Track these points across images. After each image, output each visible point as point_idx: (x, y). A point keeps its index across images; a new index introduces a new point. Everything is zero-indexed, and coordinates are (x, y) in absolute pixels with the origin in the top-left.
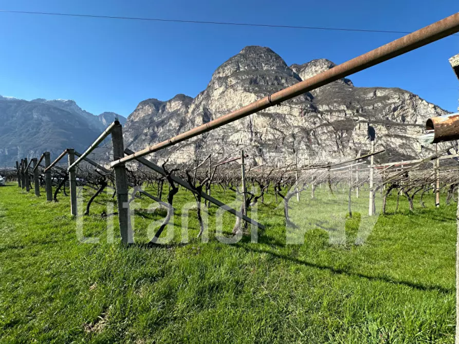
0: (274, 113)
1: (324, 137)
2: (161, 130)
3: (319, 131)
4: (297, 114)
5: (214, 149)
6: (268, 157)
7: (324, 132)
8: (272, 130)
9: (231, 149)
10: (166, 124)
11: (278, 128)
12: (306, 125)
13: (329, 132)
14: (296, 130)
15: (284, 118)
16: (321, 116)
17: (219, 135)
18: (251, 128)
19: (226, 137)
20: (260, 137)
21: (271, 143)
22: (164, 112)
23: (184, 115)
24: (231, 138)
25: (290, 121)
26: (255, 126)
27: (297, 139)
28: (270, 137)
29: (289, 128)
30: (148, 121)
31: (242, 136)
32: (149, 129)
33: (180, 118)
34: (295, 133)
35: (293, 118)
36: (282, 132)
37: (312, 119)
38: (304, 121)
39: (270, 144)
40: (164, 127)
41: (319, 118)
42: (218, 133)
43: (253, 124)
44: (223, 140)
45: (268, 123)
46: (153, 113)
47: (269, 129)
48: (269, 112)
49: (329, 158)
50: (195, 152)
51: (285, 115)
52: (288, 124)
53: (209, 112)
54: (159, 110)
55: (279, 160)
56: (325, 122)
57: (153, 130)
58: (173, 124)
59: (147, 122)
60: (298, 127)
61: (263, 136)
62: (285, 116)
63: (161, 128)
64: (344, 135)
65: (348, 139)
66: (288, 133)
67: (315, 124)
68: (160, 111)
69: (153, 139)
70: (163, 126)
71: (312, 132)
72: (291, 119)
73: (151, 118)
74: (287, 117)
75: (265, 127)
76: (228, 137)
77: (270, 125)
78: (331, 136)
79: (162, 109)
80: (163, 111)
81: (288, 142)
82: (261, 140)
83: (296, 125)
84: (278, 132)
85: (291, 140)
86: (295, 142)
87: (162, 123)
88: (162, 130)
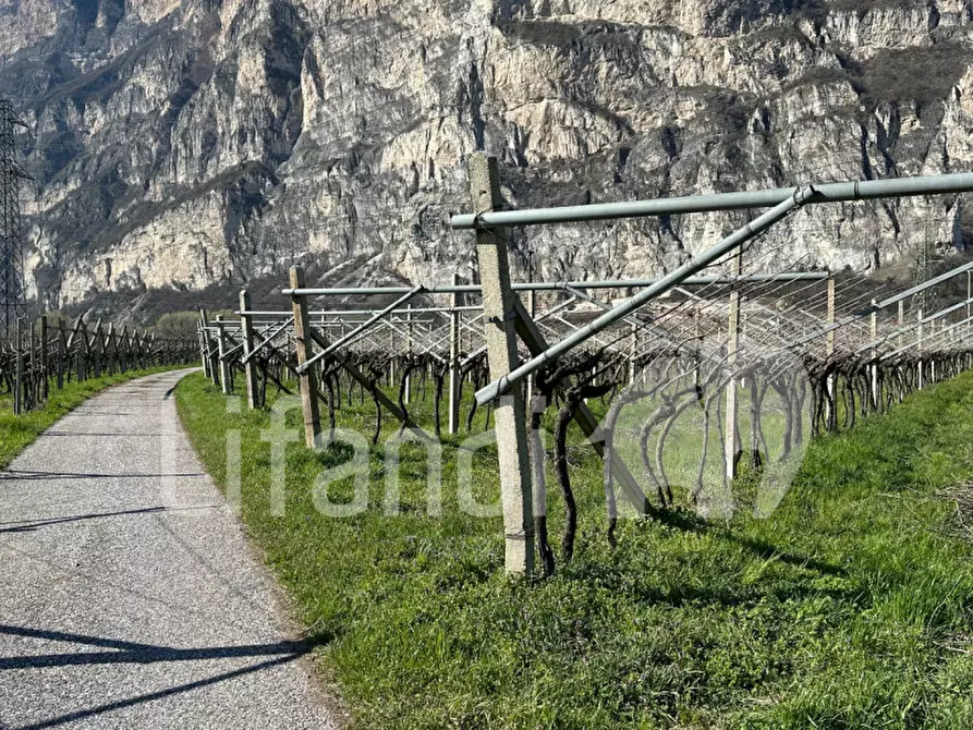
0: (585, 24)
1: (805, 142)
2: (97, 119)
3: (790, 109)
4: (695, 27)
5: (313, 213)
6: (544, 250)
7: (811, 117)
8: (572, 112)
9: (387, 214)
10: (120, 88)
11: (601, 99)
12: (739, 78)
13: (832, 112)
14: (689, 109)
15: (636, 48)
16: (817, 30)
17: (340, 143)
18: (476, 104)
19: (369, 153)
20: (519, 152)
21: (568, 177)
22: (120, 27)
23: (198, 44)
24: (388, 157)
25: (659, 62)
26: (493, 93)
27: (684, 154)
28: (564, 146)
29: (653, 101)
30: (40, 74)
31: (433, 146)
32: (38, 115)
33: (181, 58)
34: (680, 122)
35: (675, 48)
36: (620, 123)
37: (768, 50)
38: (728, 56)
39: (561, 185)
40: (110, 105)
41: (804, 41)
42: (336, 132)
43: (487, 85)
44: (353, 165)
45: (555, 76)
46: (63, 31)
47: (557, 106)
48: (565, 19)
49: (825, 244)
50: (230, 230)
51: (640, 29)
52: (652, 77)
53: (303, 25)
54: (94, 19)
55: (593, 264)
56: (824, 61)
57: (59, 121)
58: (150, 89)
59: (40, 81)
60: (699, 90)
61: (533, 144)
62: (639, 38)
63: (99, 112)
64: (905, 130)
65: (922, 144)
66: (645, 124)
67: (780, 70)
68: (100, 22)
69: (58, 168)
70: (104, 102)
71: (757, 115)
72: (667, 53)
73: (55, 59)
74: (650, 41)
75: (540, 99)
76: (378, 151)
77: (565, 88)
78: (840, 132)
79: (107, 12)
80: (113, 22)
81: (642, 171)
82: (523, 162)
83: (689, 80)
84: (600, 121)
85: (655, 159)
86: (674, 171)
87: (104, 85)
88: (101, 120)
